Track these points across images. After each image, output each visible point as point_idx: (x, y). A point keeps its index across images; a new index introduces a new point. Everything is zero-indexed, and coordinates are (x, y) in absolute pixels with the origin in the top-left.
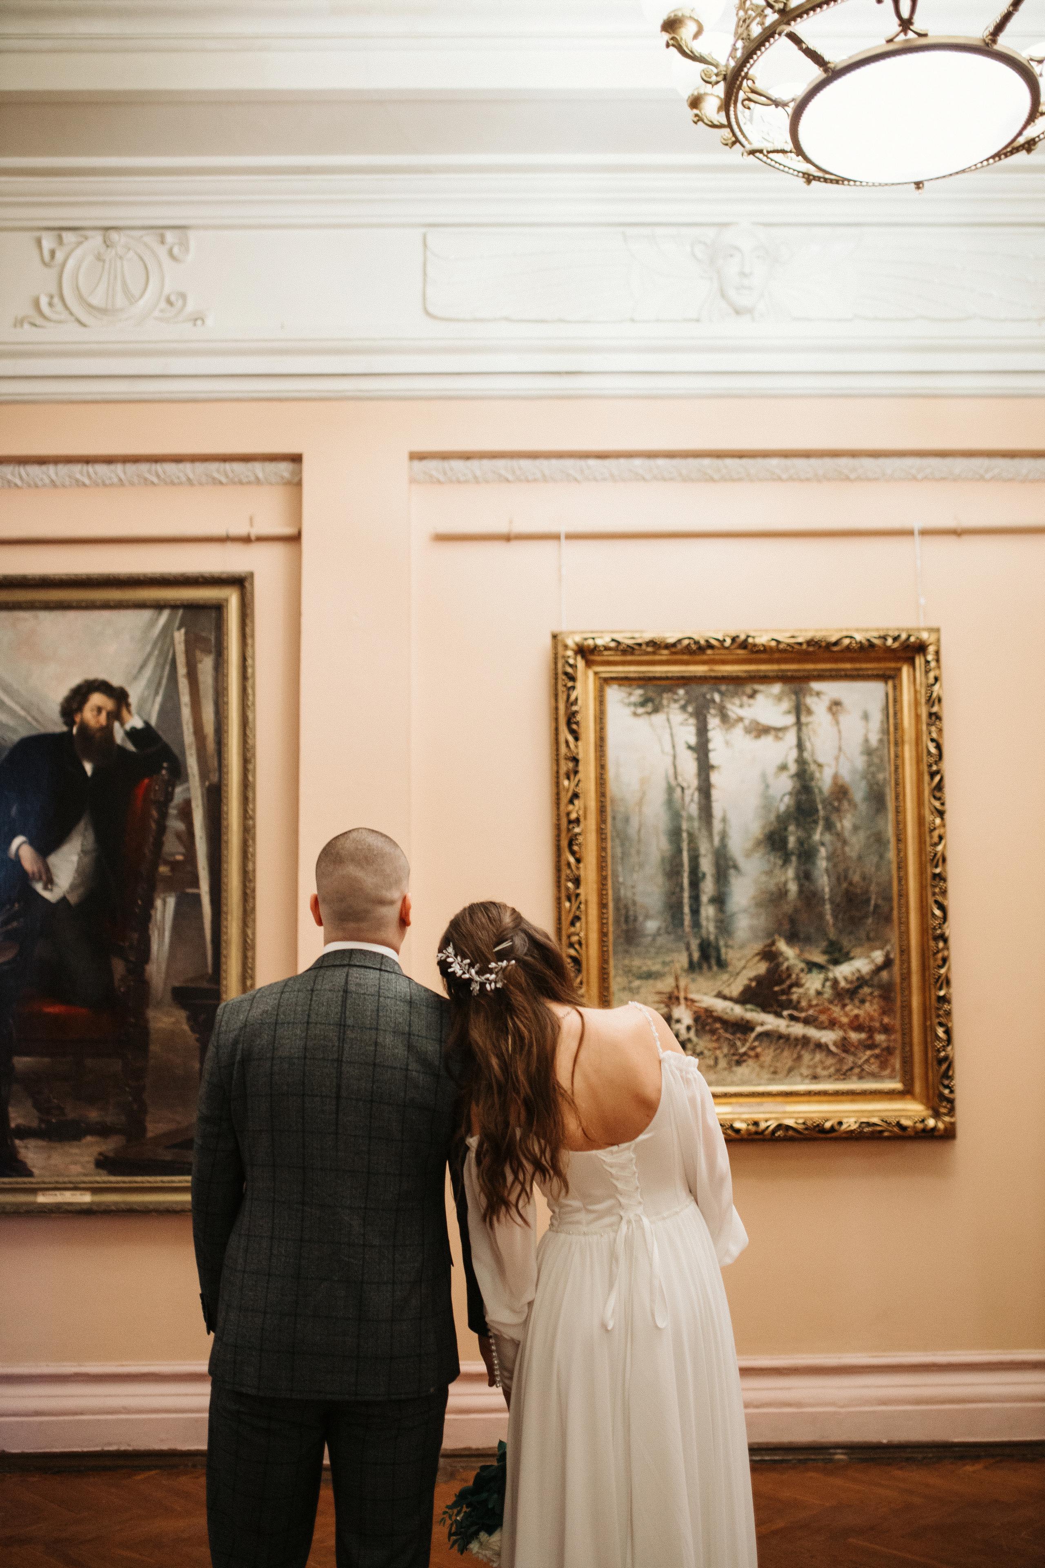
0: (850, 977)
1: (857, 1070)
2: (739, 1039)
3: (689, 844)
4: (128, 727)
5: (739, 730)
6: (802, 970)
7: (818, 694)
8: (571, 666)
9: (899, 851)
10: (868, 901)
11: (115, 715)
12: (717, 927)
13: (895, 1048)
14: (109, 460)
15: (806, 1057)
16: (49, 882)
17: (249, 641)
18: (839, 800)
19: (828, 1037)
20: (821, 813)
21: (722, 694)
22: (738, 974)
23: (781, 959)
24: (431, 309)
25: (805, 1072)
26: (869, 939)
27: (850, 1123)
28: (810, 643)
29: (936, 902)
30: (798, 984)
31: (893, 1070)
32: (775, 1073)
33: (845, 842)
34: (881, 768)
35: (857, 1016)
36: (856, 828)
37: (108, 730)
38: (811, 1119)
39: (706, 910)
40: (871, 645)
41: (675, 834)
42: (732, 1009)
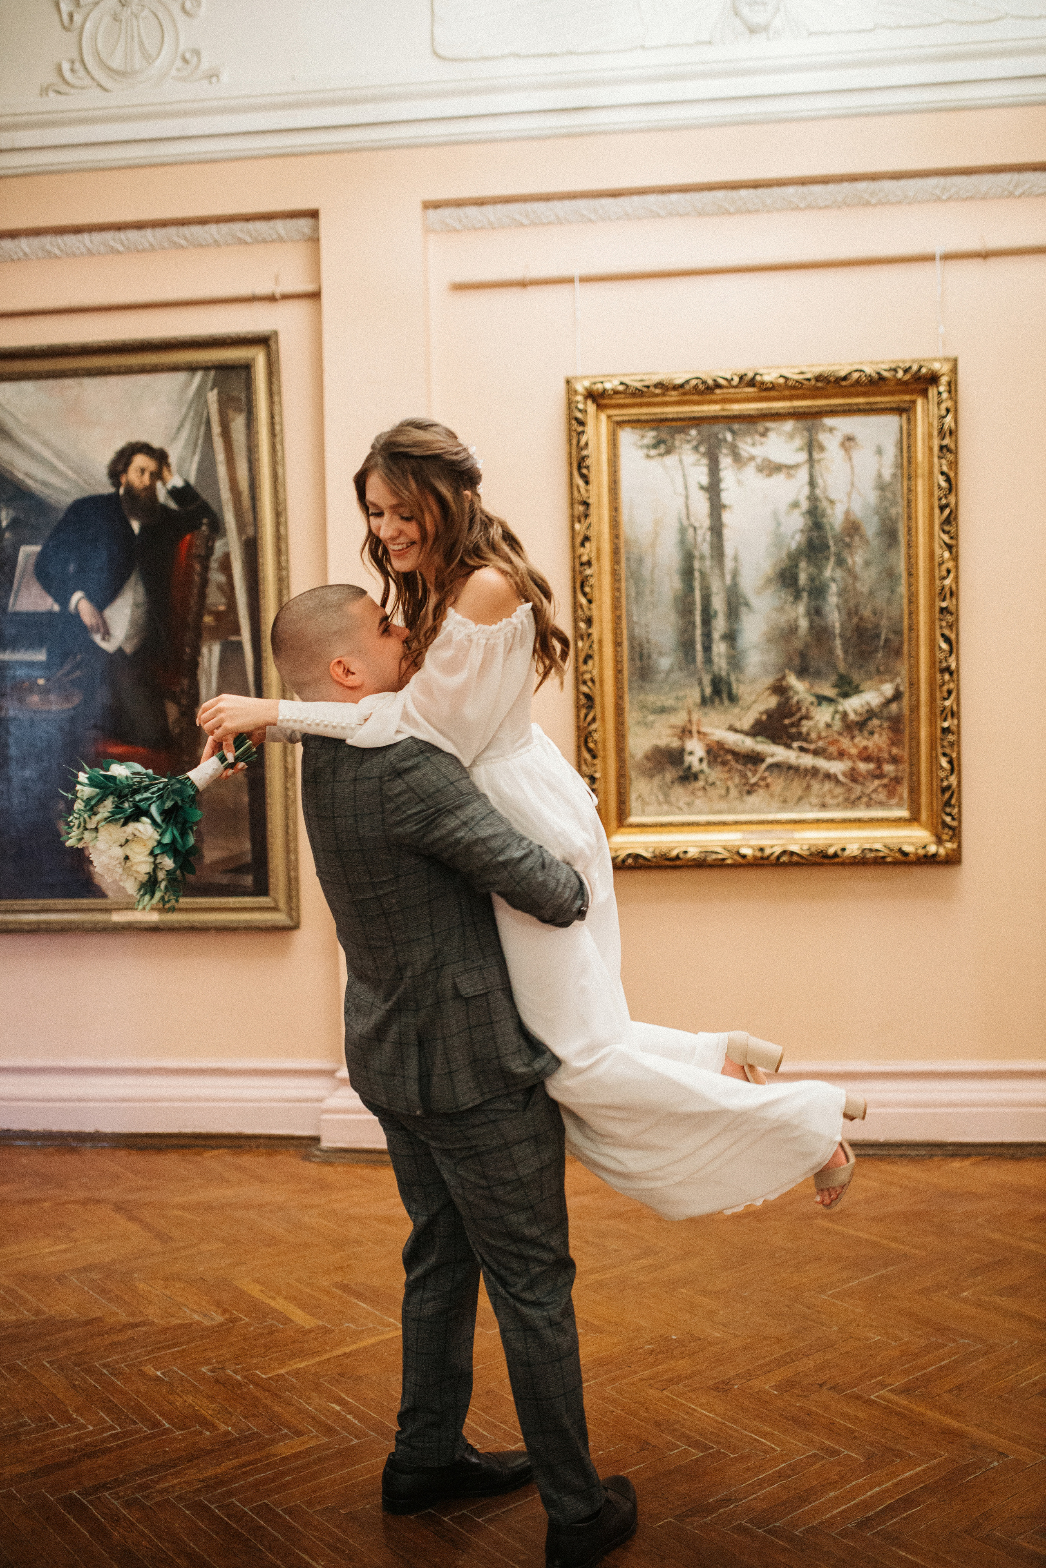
0: (859, 710)
1: (865, 799)
2: (750, 770)
3: (701, 583)
4: (169, 486)
5: (750, 470)
6: (812, 703)
7: (831, 430)
8: (580, 411)
9: (910, 585)
10: (878, 636)
11: (157, 475)
12: (729, 663)
13: (902, 778)
14: (139, 226)
15: (816, 786)
16: (107, 634)
17: (276, 399)
18: (851, 536)
19: (837, 767)
20: (833, 549)
21: (733, 432)
22: (749, 708)
23: (791, 693)
24: (441, 51)
25: (814, 800)
26: (878, 672)
27: (853, 850)
28: (818, 378)
29: (943, 635)
30: (807, 717)
31: (901, 798)
32: (785, 801)
33: (856, 578)
34: (894, 503)
35: (865, 748)
36: (867, 564)
37: (151, 490)
38: (815, 845)
39: (718, 647)
40: (882, 378)
41: (687, 573)
42: (743, 742)
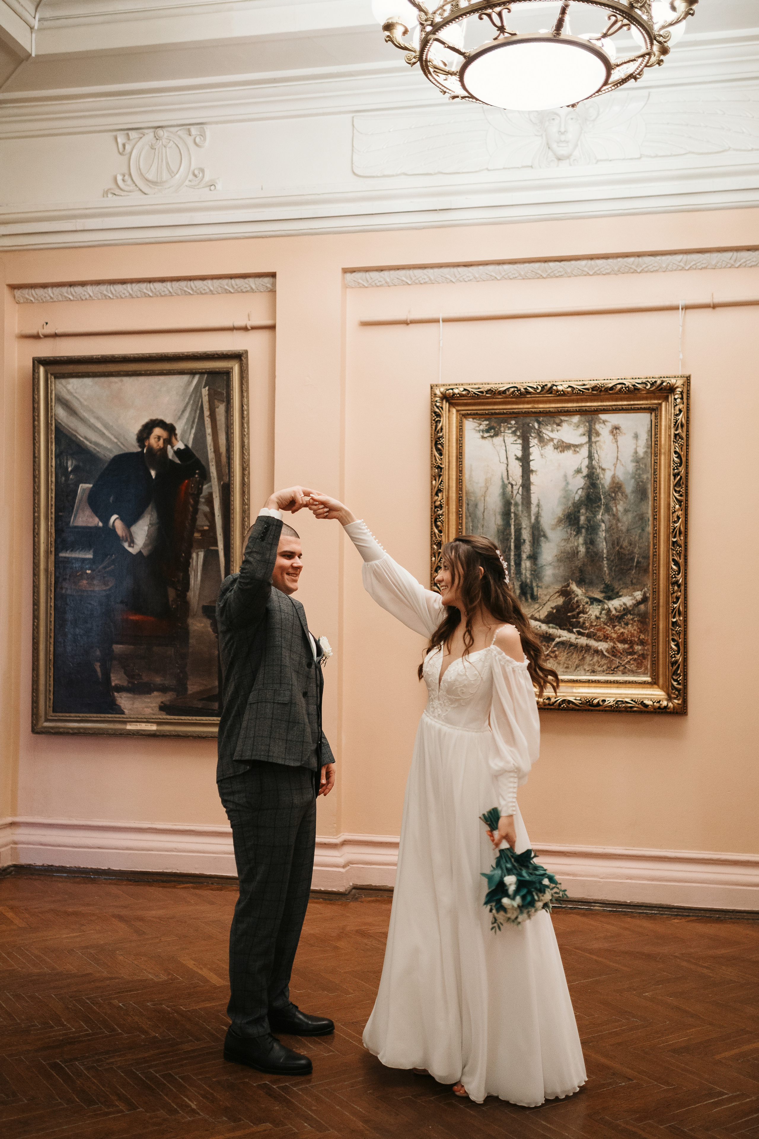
0: (619, 608)
1: (621, 668)
2: (544, 646)
3: (515, 521)
4: (175, 448)
5: (550, 447)
6: (587, 603)
7: (604, 422)
8: (437, 407)
9: (654, 526)
10: (632, 559)
11: (168, 441)
12: (531, 574)
13: (647, 655)
14: (162, 280)
15: (588, 658)
16: (132, 543)
17: (245, 394)
18: (616, 493)
19: (603, 646)
20: (603, 501)
21: (539, 423)
22: (544, 604)
23: (573, 596)
24: (356, 171)
25: (587, 668)
26: (632, 583)
27: (610, 701)
28: (594, 388)
29: (674, 560)
30: (584, 612)
31: (646, 668)
32: (567, 668)
33: (618, 520)
34: (645, 471)
35: (622, 633)
36: (626, 511)
37: (164, 450)
38: (584, 697)
39: (525, 564)
40: (636, 389)
41: (506, 514)
42: (540, 627)
